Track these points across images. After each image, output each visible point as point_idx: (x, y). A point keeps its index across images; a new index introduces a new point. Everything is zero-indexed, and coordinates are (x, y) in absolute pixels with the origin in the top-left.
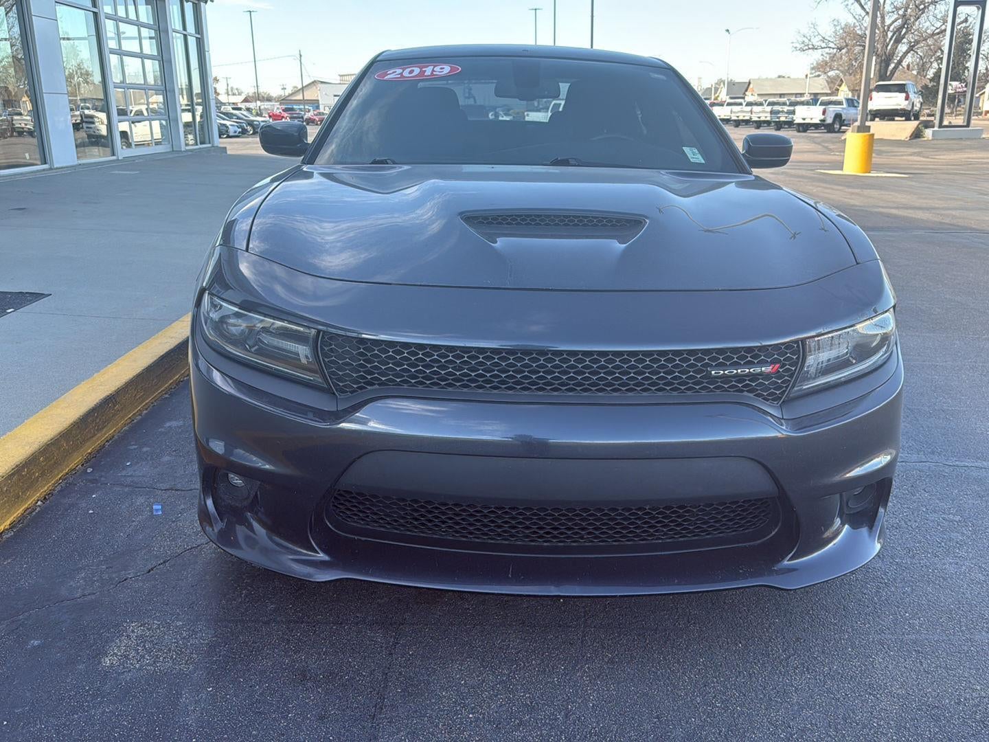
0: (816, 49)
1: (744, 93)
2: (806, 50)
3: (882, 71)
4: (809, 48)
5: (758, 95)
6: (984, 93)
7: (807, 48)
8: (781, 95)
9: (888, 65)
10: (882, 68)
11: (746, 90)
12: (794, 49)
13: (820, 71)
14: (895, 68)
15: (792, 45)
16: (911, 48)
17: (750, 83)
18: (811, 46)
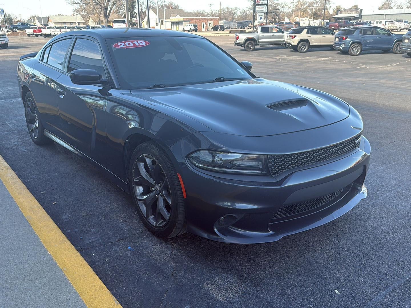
0: (77, 4)
1: (47, 22)
2: (72, 4)
3: (105, 13)
4: (74, 3)
5: (54, 23)
6: (144, 21)
7: (73, 3)
8: (64, 23)
9: (107, 11)
10: (105, 12)
11: (48, 21)
12: (67, 3)
13: (77, 13)
14: (110, 12)
15: (66, 2)
16: (114, 4)
17: (49, 18)
18: (74, 2)
